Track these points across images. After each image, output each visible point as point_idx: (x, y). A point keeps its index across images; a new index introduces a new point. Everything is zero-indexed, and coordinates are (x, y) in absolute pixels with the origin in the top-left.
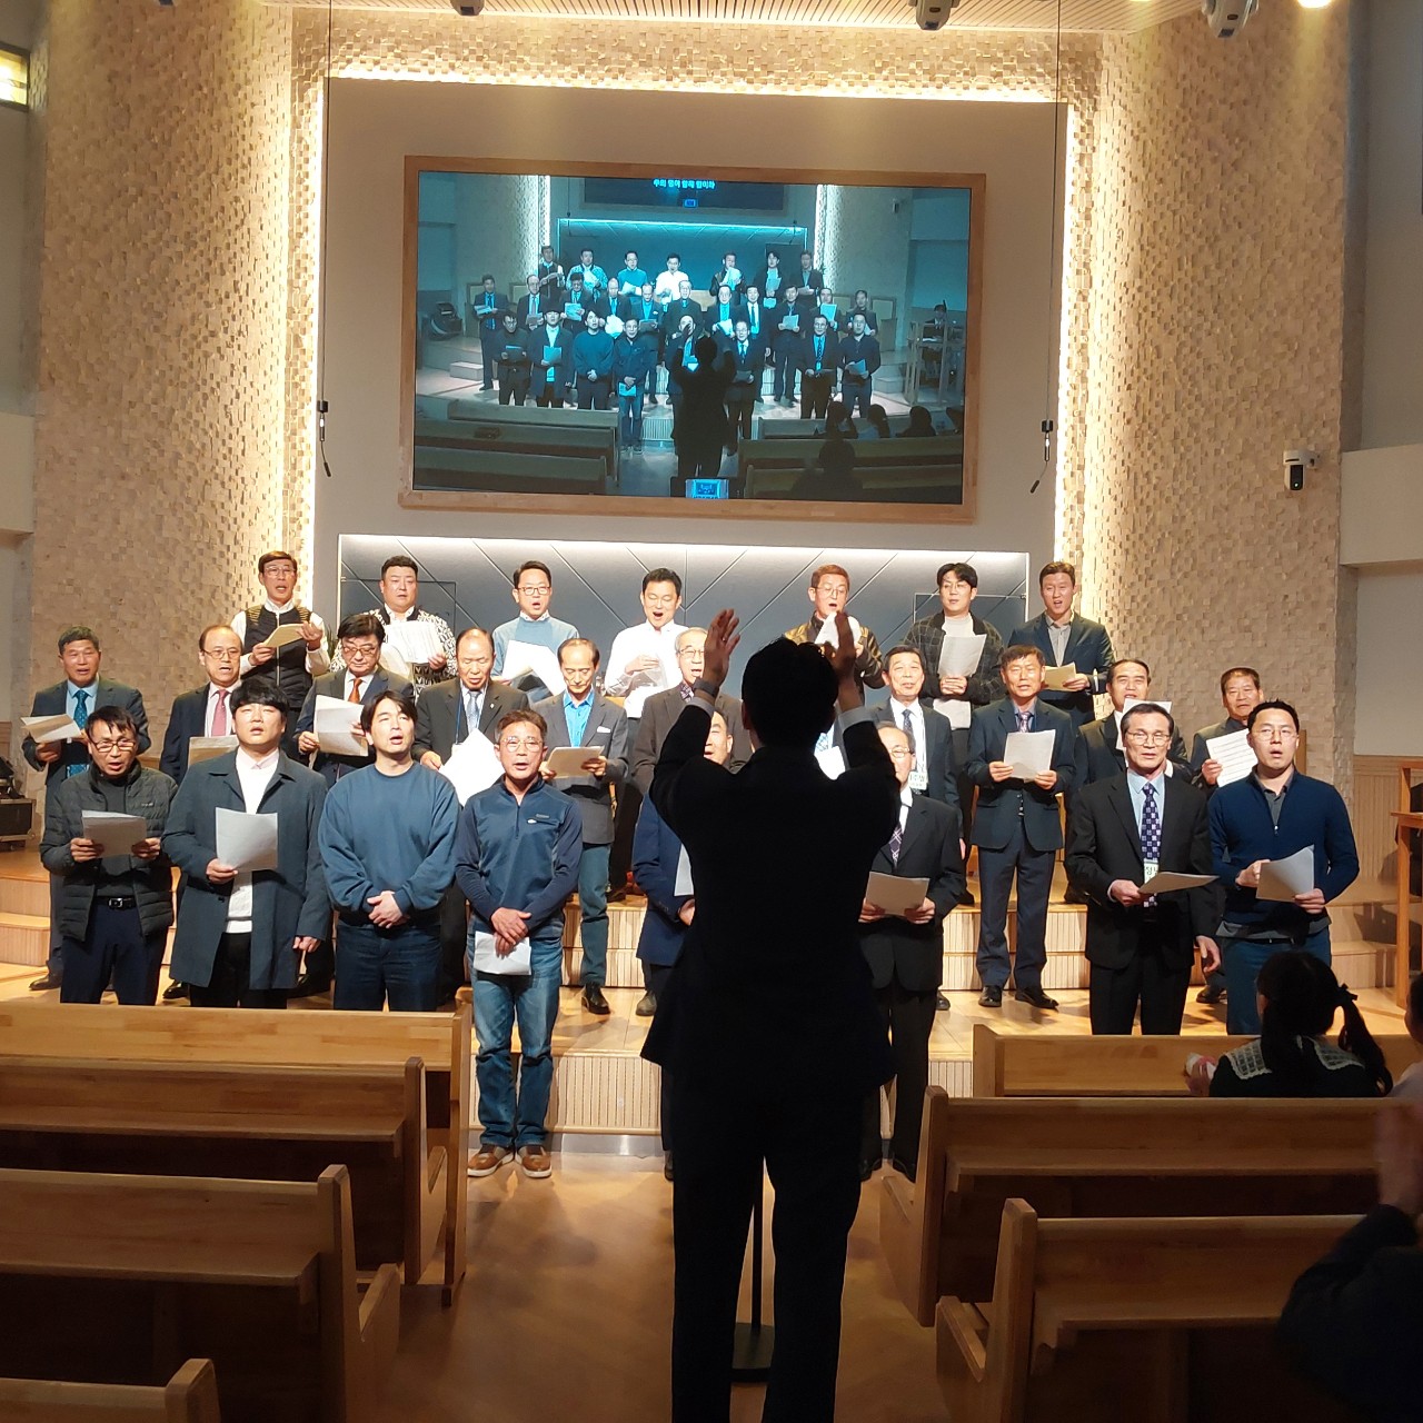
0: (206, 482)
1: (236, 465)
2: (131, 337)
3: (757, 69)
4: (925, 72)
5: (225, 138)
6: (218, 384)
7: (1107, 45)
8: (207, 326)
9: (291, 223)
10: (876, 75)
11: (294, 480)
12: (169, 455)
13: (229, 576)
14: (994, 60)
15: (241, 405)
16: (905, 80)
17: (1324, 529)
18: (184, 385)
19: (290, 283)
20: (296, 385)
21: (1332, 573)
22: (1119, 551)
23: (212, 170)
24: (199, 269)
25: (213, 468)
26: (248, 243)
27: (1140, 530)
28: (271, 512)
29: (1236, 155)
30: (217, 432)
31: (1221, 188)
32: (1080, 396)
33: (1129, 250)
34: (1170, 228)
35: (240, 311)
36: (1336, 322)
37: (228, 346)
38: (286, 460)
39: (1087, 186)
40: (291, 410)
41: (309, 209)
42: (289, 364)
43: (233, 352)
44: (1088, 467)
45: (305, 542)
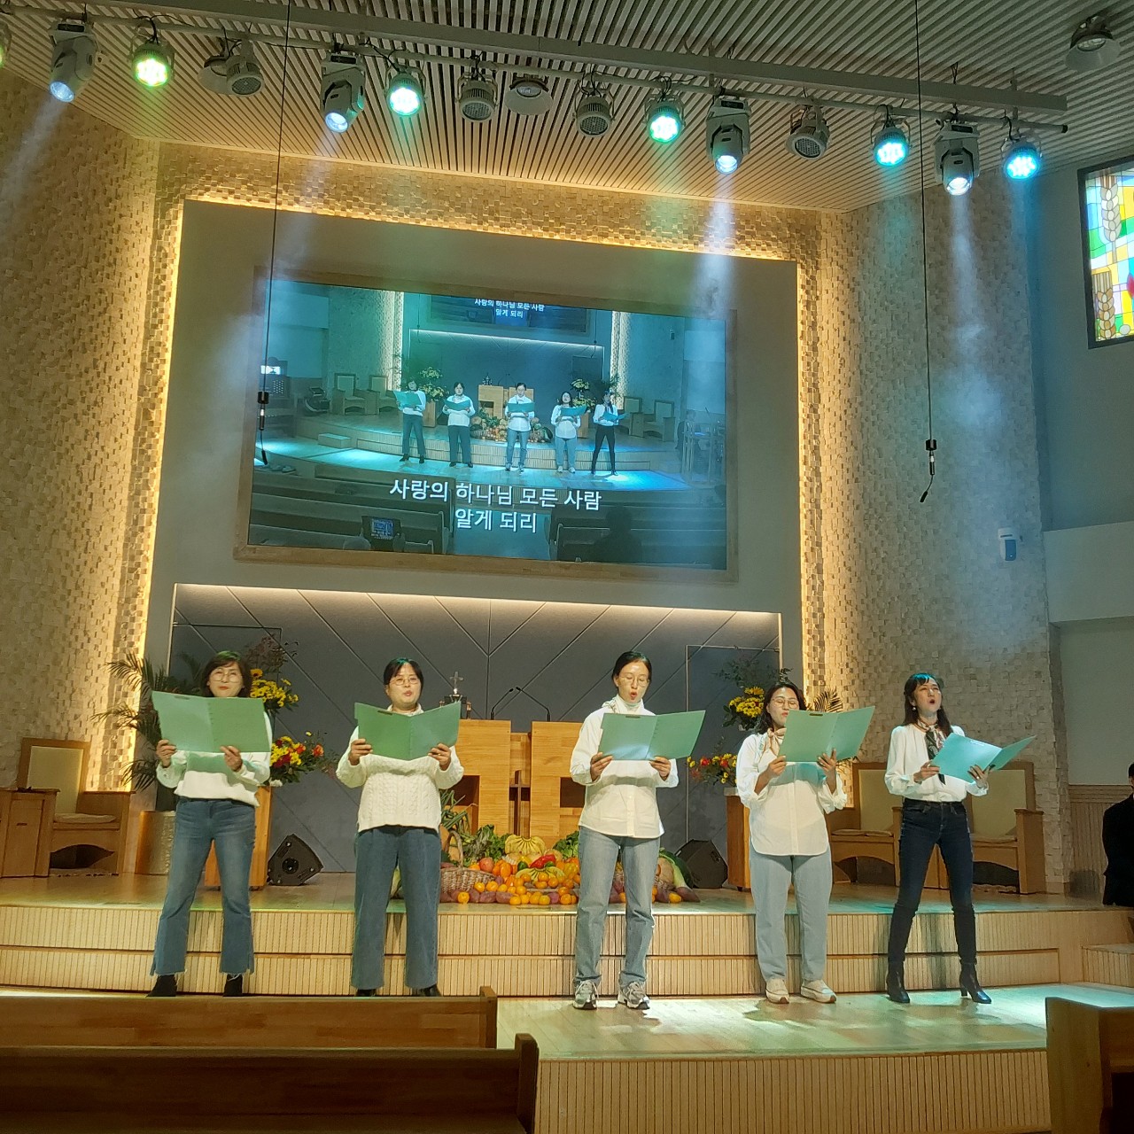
1: (83, 518)
3: (551, 221)
4: (685, 232)
5: (94, 240)
6: (72, 445)
7: (824, 221)
8: (66, 395)
9: (147, 314)
10: (646, 232)
11: (135, 535)
12: (22, 504)
13: (67, 618)
15: (92, 465)
16: (670, 237)
17: (1033, 592)
18: (41, 444)
19: (143, 365)
20: (143, 452)
21: (1044, 629)
22: (855, 612)
23: (82, 264)
24: (63, 346)
25: (62, 519)
26: (109, 328)
27: (872, 595)
28: (111, 562)
30: (68, 487)
32: (815, 486)
33: (850, 374)
34: (884, 357)
35: (98, 385)
36: (1030, 429)
37: (85, 414)
38: (128, 516)
39: (813, 325)
40: (137, 473)
41: (165, 305)
42: (137, 434)
43: (88, 419)
44: (825, 544)
45: (141, 590)
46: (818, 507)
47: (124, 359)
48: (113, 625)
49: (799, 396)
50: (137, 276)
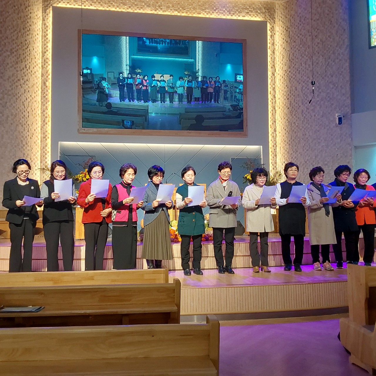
0: (17, 125)
1: (26, 120)
3: (180, 9)
4: (228, 11)
5: (22, 22)
6: (20, 95)
7: (277, 6)
8: (17, 78)
9: (42, 48)
10: (214, 12)
11: (44, 125)
12: (5, 116)
14: (246, 9)
15: (28, 102)
16: (222, 13)
17: (347, 135)
18: (10, 95)
19: (42, 66)
20: (44, 97)
21: (351, 148)
22: (287, 145)
23: (19, 31)
24: (15, 60)
25: (19, 121)
26: (29, 54)
27: (293, 138)
28: (37, 135)
29: (316, 34)
30: (20, 110)
31: (312, 43)
32: (274, 102)
33: (286, 61)
34: (298, 54)
35: (27, 74)
37: (24, 84)
38: (41, 119)
39: (273, 44)
40: (43, 104)
41: (48, 44)
42: (42, 91)
43: (25, 86)
44: (277, 122)
45: (48, 144)
46: (275, 109)
47: (36, 64)
48: (39, 156)
49: (268, 70)
50: (38, 35)
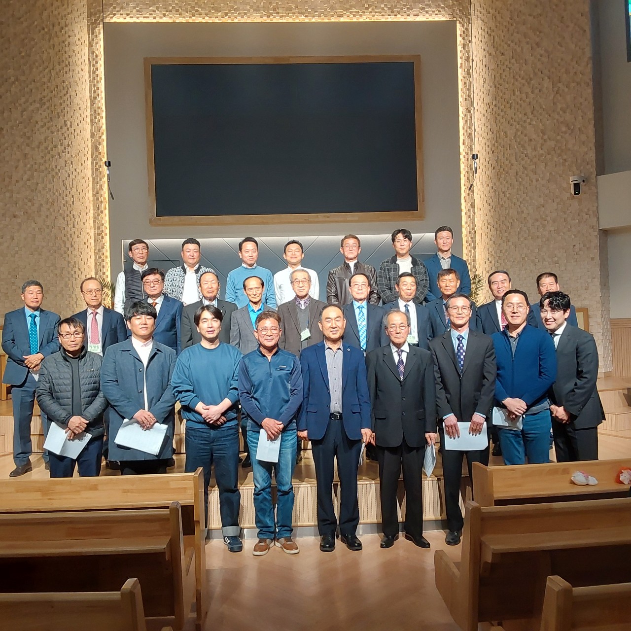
0: (56, 217)
1: (70, 209)
2: (15, 149)
3: (309, 10)
4: (389, 8)
5: (56, 52)
6: (59, 170)
8: (52, 143)
9: (90, 91)
10: (366, 11)
11: (98, 215)
12: (36, 205)
13: (69, 262)
14: (421, 1)
15: (71, 180)
16: (380, 12)
17: (591, 212)
18: (42, 171)
19: (92, 121)
20: (97, 170)
21: (596, 233)
22: (493, 229)
23: (51, 68)
24: (47, 116)
25: (59, 211)
26: (70, 102)
27: (503, 219)
28: (88, 231)
29: (538, 40)
30: (60, 193)
31: (532, 56)
32: (470, 157)
33: (489, 87)
34: (508, 76)
35: (68, 135)
36: (590, 115)
37: (63, 152)
38: (94, 206)
39: (467, 59)
40: (95, 182)
41: (99, 85)
42: (93, 160)
43: (66, 155)
44: (476, 190)
45: (105, 244)
46: (471, 168)
48: (93, 264)
49: (460, 104)
50: (82, 70)
